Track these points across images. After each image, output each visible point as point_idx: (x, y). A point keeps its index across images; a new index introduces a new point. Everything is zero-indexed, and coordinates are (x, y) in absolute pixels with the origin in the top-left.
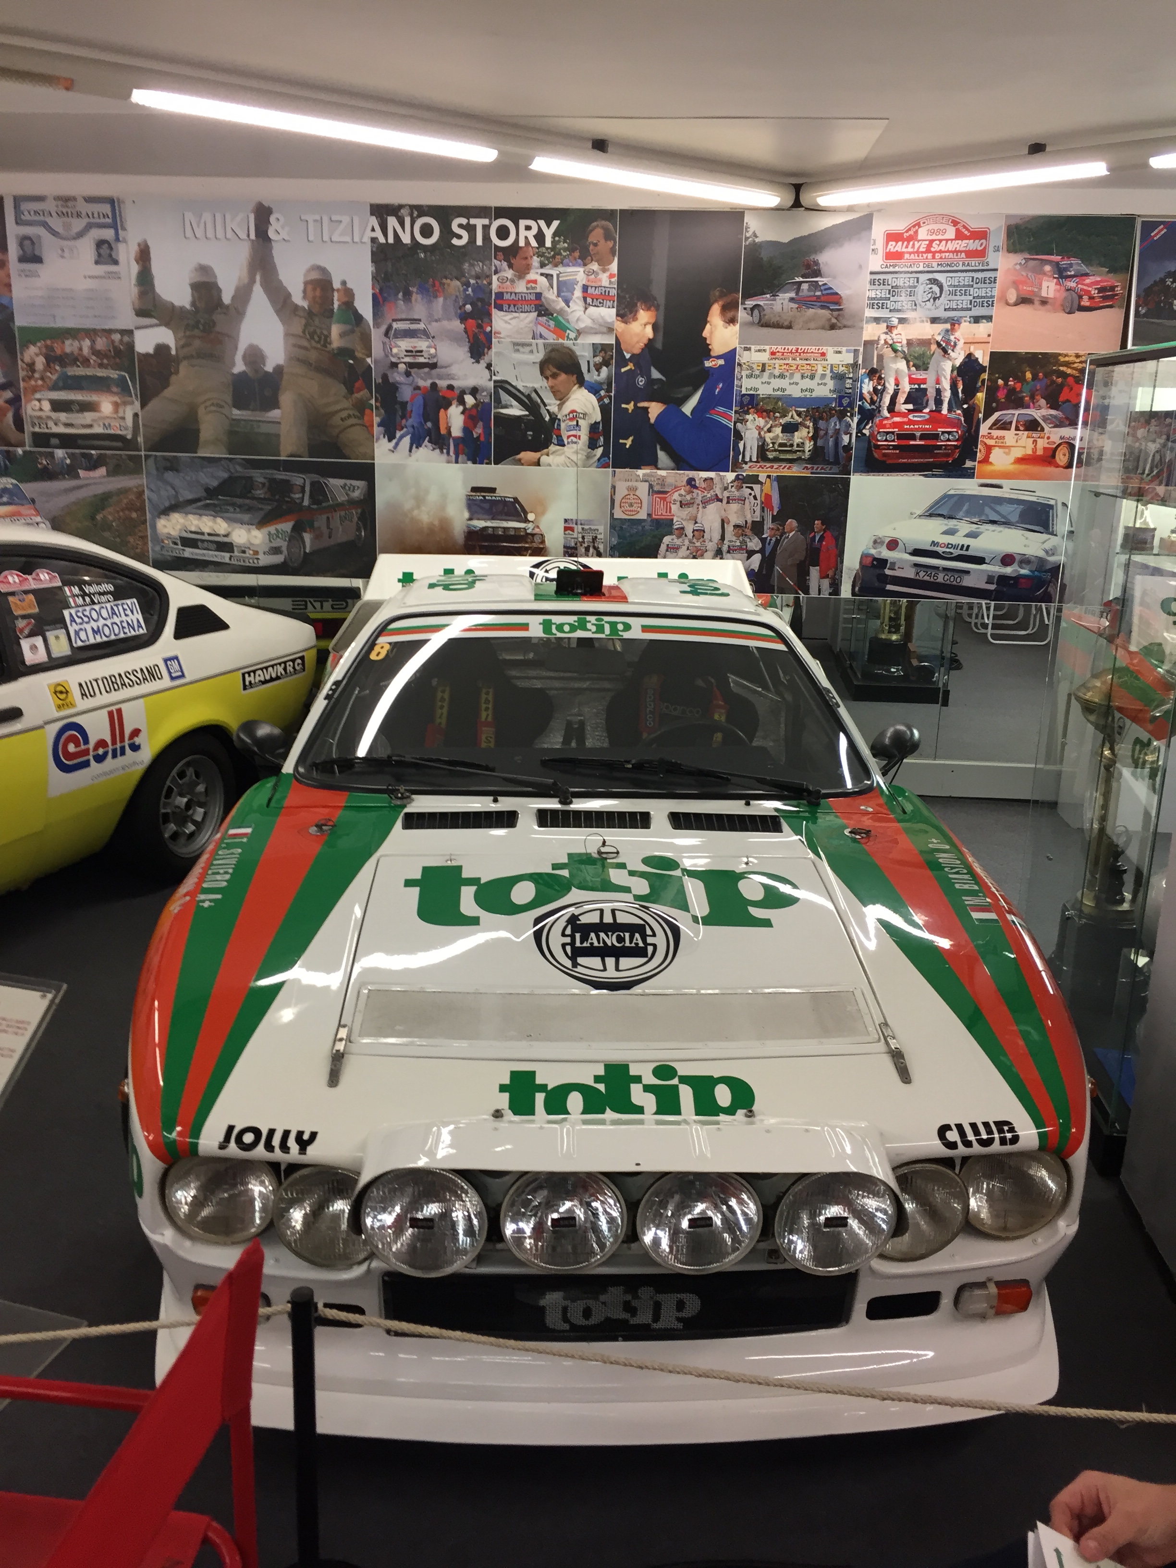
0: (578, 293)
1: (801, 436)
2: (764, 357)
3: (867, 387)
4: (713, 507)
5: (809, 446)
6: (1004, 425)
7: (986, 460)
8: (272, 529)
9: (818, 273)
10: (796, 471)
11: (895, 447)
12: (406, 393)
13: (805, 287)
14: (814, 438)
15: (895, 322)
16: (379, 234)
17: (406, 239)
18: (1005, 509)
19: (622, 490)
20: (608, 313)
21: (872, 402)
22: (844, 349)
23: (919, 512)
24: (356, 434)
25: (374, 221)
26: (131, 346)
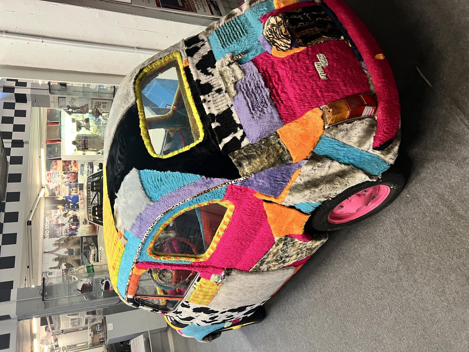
0: (56, 214)
1: (74, 189)
2: (64, 193)
3: (67, 183)
8: (91, 249)
10: (78, 189)
11: (75, 179)
12: (70, 233)
16: (48, 238)
17: (48, 234)
18: (82, 168)
19: (82, 207)
20: (58, 210)
23: (83, 176)
24: (76, 239)
25: (46, 238)
26: (65, 269)
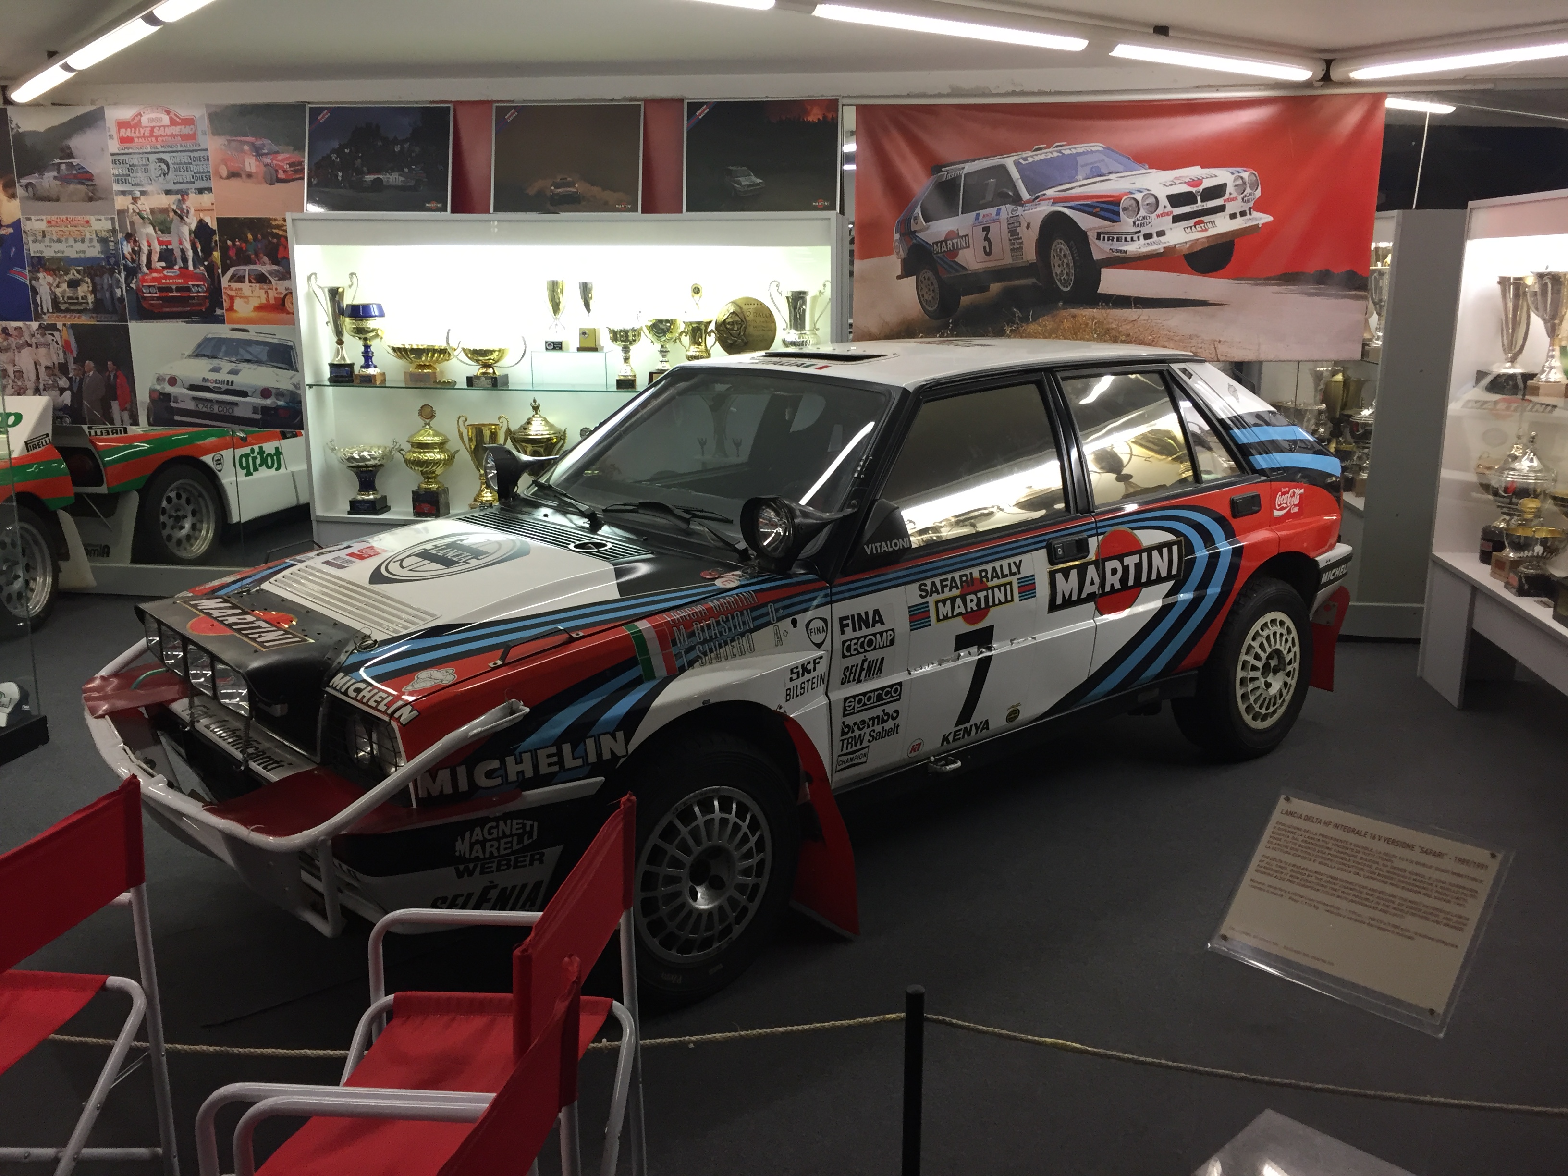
1: (83, 290)
2: (43, 226)
3: (127, 248)
4: (26, 351)
5: (91, 298)
6: (241, 279)
7: (231, 309)
9: (71, 156)
10: (84, 320)
11: (158, 298)
13: (63, 167)
14: (94, 291)
15: (138, 194)
18: (256, 349)
21: (133, 261)
22: (103, 217)
23: (187, 353)
